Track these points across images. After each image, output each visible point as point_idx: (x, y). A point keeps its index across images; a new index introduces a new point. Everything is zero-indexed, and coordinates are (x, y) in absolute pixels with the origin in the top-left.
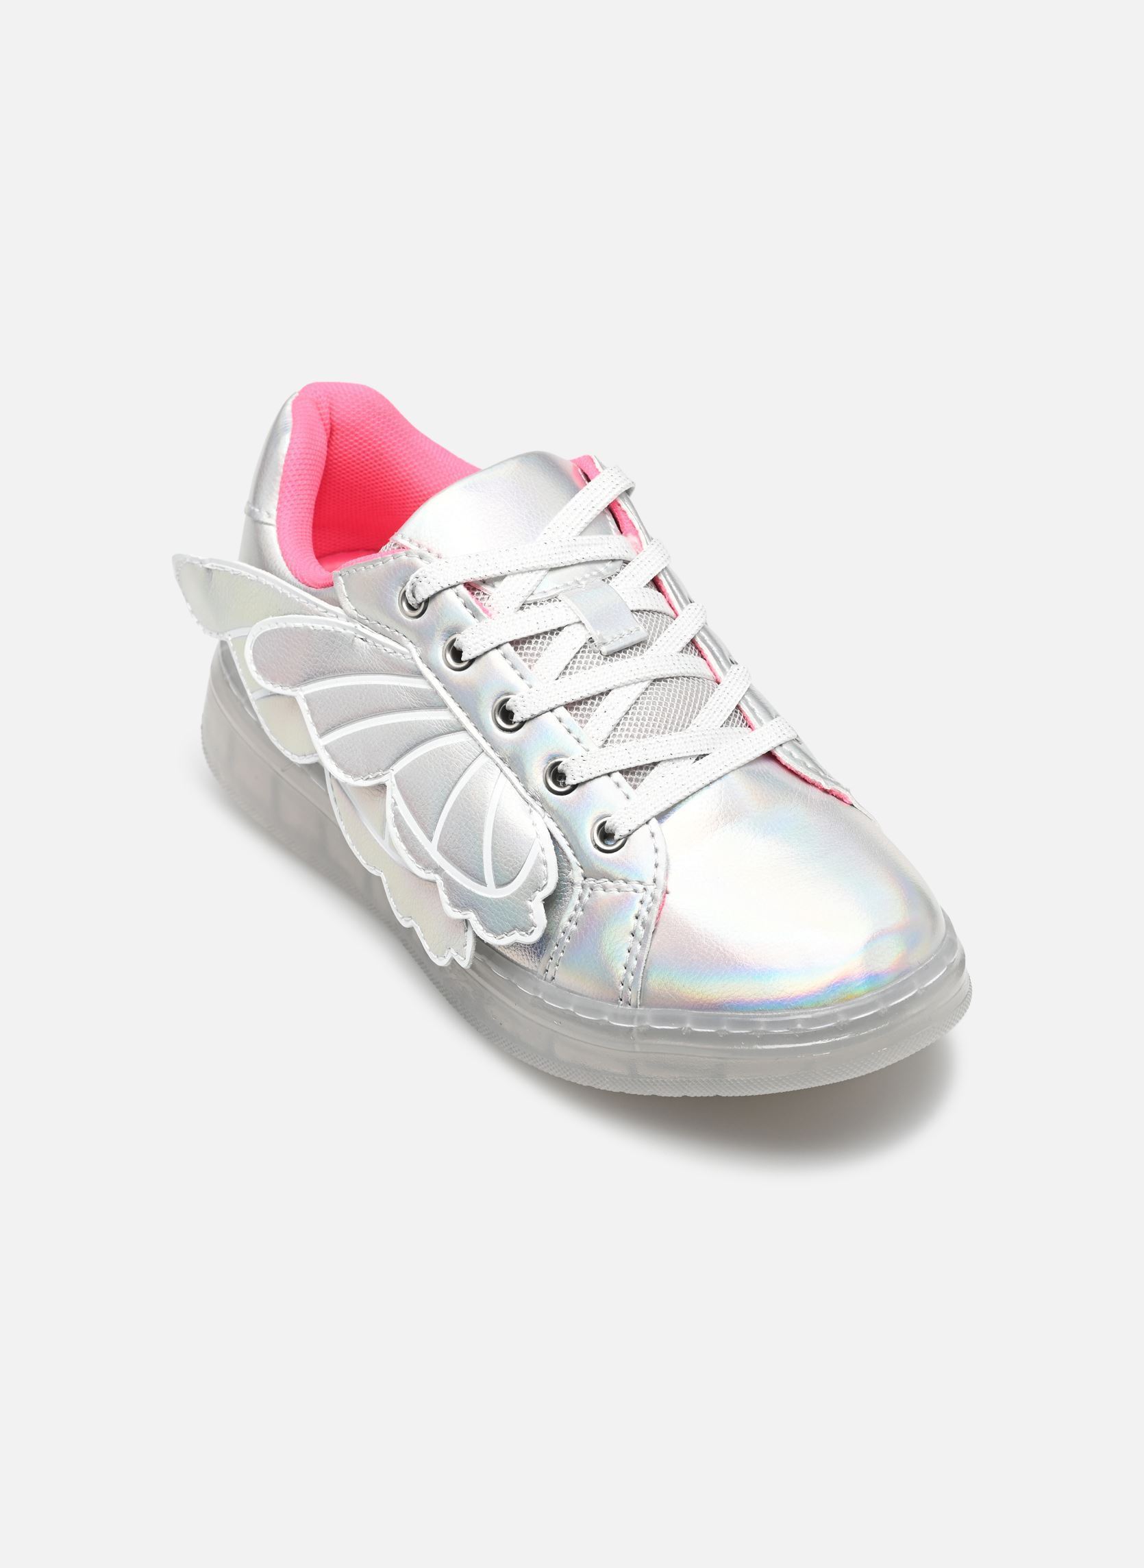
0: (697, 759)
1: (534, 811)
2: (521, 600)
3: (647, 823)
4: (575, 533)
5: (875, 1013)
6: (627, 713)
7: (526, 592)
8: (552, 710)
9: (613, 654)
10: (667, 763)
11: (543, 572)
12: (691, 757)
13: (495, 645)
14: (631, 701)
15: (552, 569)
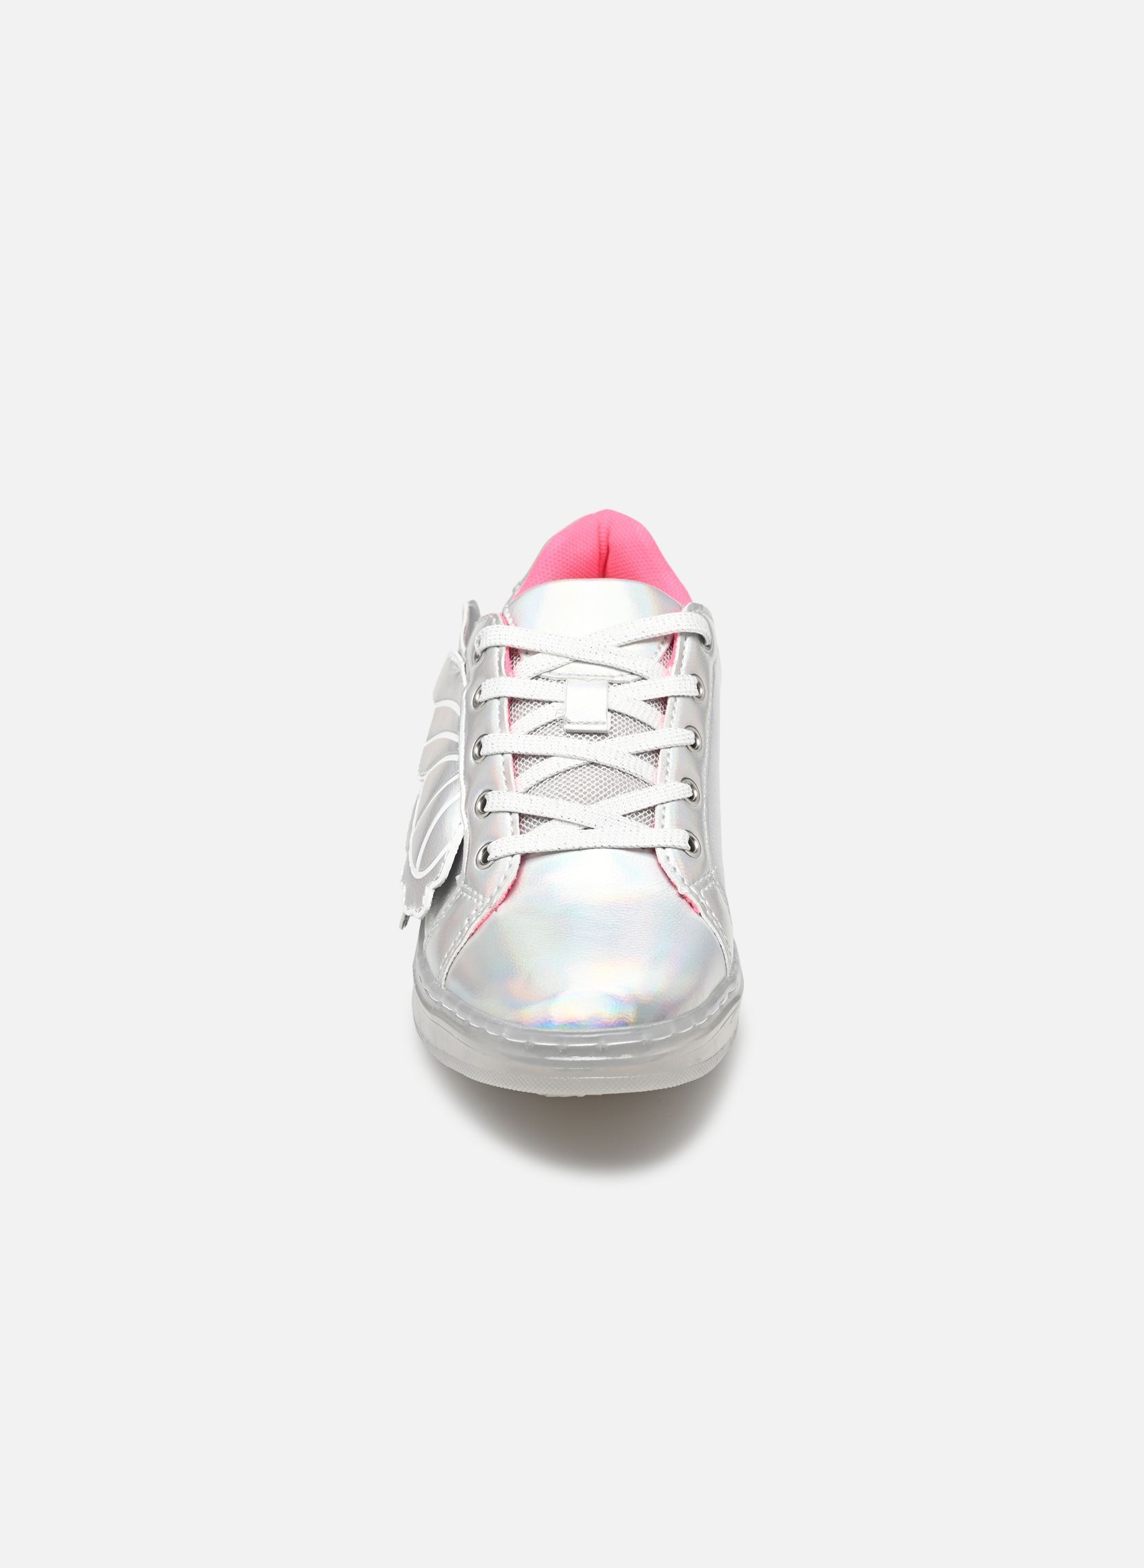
0: (586, 829)
1: (462, 824)
2: (537, 672)
3: (513, 856)
4: (616, 643)
5: (554, 1046)
6: (553, 777)
7: (544, 669)
8: (503, 754)
9: (572, 733)
10: (558, 822)
11: (568, 660)
12: (580, 826)
13: (497, 696)
14: (561, 769)
15: (577, 661)
